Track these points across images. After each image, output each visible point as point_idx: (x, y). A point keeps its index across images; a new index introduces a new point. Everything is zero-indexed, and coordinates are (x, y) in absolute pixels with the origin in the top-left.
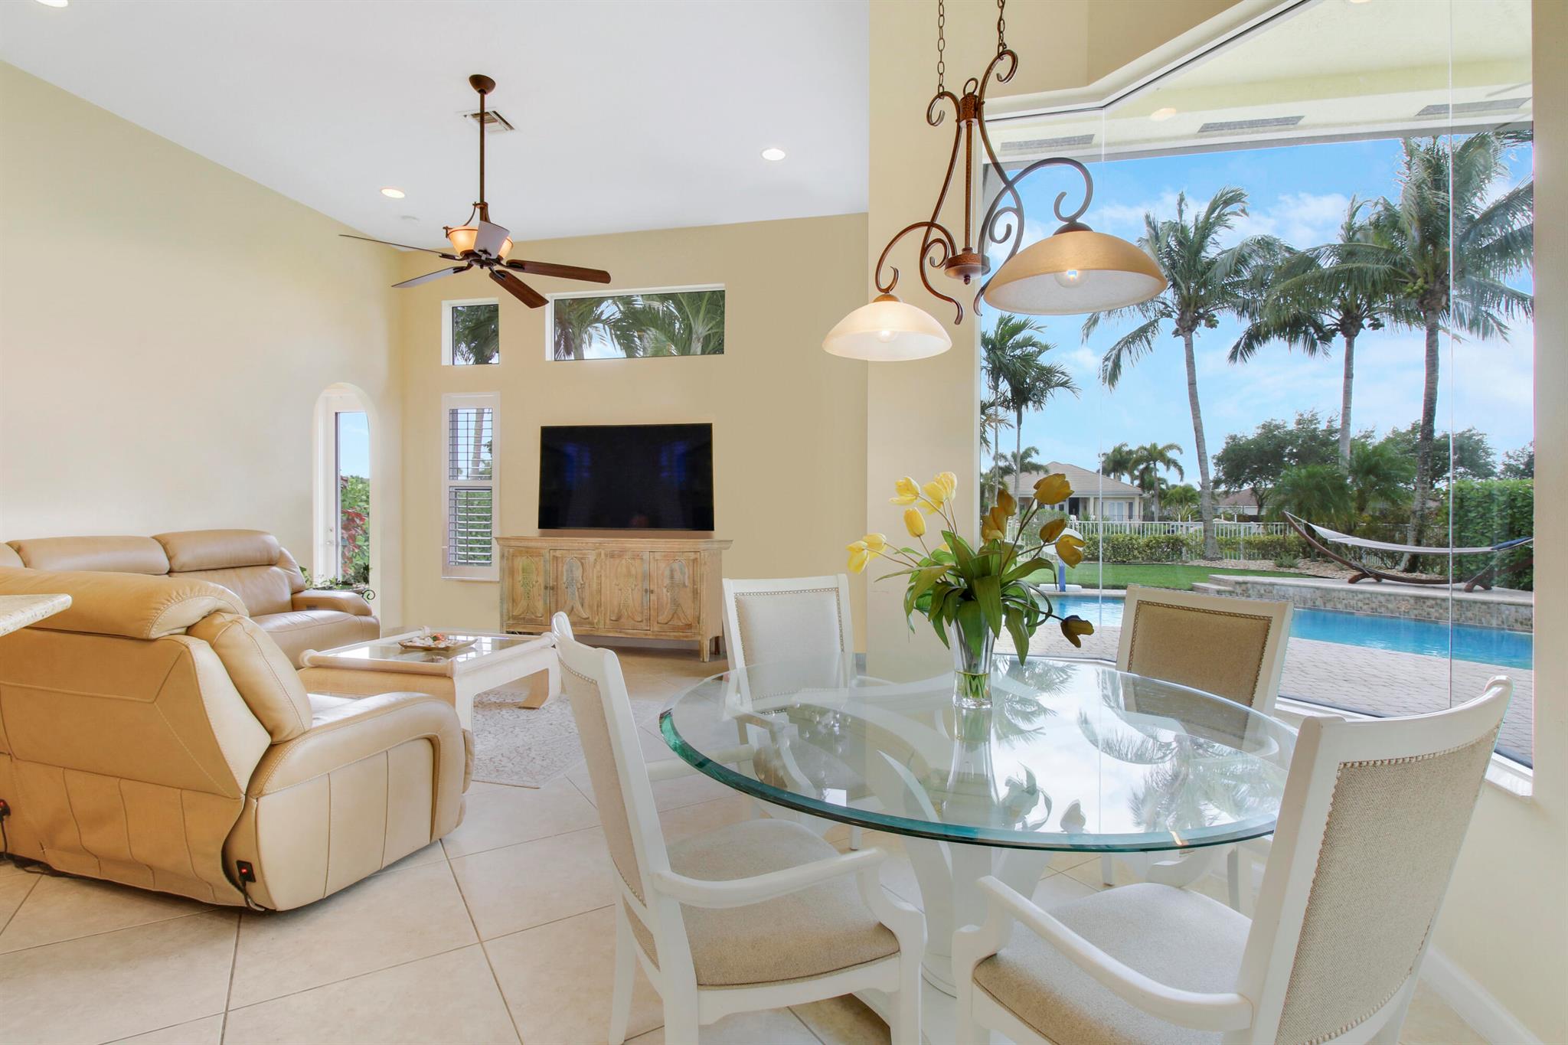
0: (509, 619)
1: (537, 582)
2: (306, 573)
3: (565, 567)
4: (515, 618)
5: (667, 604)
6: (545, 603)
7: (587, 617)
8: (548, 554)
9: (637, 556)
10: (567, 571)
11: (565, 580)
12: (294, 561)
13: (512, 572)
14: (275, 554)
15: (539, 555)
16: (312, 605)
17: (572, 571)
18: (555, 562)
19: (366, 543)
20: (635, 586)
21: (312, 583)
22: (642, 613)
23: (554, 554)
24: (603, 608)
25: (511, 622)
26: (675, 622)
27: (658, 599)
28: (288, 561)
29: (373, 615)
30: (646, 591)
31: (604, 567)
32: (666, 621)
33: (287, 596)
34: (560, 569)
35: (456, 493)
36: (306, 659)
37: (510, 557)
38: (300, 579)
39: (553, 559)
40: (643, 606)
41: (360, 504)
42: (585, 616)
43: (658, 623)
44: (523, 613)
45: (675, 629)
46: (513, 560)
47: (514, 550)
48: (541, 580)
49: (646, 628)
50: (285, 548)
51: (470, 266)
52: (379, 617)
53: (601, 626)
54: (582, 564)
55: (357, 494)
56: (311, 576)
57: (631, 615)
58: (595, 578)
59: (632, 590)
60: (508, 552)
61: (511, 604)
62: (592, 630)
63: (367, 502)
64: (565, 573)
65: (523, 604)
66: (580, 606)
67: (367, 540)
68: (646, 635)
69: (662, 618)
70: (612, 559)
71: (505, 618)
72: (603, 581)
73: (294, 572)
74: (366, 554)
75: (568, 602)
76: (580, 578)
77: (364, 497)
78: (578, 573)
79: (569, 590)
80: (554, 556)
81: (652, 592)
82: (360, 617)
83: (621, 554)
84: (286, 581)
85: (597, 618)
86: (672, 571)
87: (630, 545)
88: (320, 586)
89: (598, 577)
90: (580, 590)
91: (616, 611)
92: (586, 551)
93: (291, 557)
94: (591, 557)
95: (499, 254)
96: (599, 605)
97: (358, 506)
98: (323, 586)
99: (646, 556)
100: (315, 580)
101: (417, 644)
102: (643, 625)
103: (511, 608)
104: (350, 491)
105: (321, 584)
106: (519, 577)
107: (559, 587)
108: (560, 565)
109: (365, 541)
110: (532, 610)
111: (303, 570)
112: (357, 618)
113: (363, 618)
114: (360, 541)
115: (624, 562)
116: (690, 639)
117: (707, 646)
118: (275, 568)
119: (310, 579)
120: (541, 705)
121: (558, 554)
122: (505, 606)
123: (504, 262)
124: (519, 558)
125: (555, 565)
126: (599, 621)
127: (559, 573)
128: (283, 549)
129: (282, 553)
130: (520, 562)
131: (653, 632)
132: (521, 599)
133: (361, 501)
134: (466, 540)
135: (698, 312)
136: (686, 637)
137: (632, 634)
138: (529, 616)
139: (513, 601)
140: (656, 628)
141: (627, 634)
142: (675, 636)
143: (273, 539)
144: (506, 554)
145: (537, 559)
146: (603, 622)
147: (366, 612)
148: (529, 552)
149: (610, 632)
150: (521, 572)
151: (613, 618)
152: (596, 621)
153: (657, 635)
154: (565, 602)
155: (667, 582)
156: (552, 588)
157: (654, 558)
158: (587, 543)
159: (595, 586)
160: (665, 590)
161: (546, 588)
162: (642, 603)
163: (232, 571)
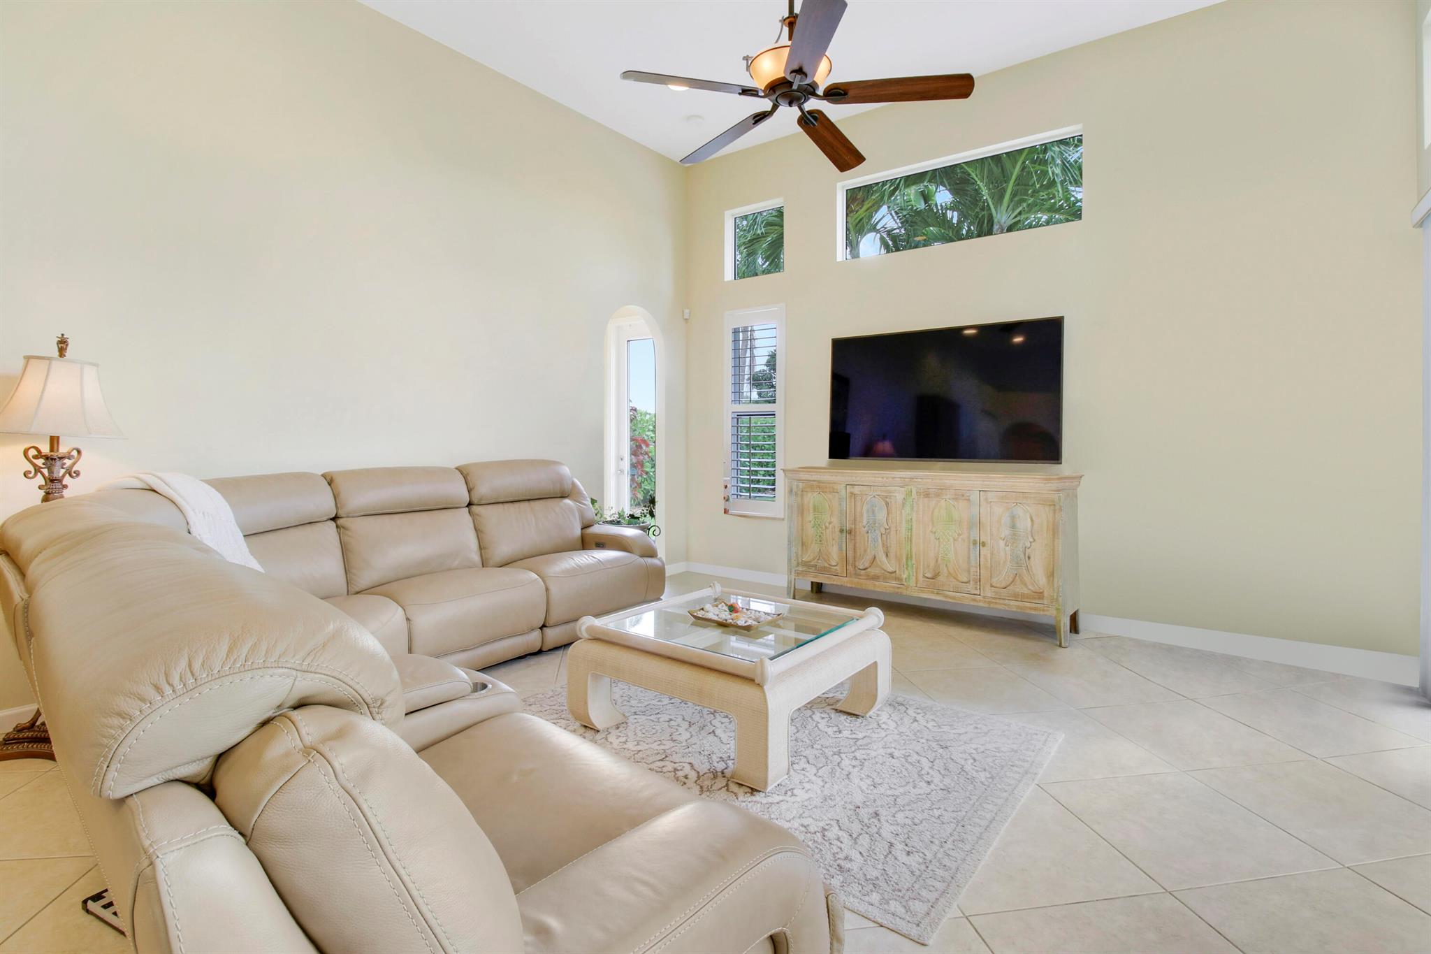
0: (798, 565)
1: (830, 523)
2: (597, 505)
3: (865, 508)
4: (805, 564)
5: (1004, 562)
6: (840, 549)
7: (893, 570)
8: (844, 491)
9: (961, 496)
10: (868, 511)
11: (865, 522)
12: (585, 493)
13: (802, 511)
14: (567, 486)
15: (834, 491)
16: (601, 543)
17: (873, 512)
18: (853, 500)
19: (653, 470)
20: (959, 535)
21: (602, 516)
22: (969, 571)
23: (852, 490)
24: (914, 562)
25: (800, 569)
26: (1019, 588)
27: (992, 554)
28: (579, 493)
29: (659, 557)
30: (975, 543)
31: (915, 509)
32: (1003, 585)
33: (578, 532)
34: (858, 509)
35: (738, 419)
36: (583, 628)
37: (799, 493)
38: (590, 511)
39: (851, 497)
40: (969, 562)
41: (647, 433)
42: (891, 569)
43: (992, 586)
44: (814, 559)
45: (1016, 597)
46: (802, 496)
47: (804, 484)
48: (835, 521)
49: (975, 592)
50: (578, 479)
51: (775, 107)
52: (664, 559)
53: (912, 583)
54: (887, 504)
55: (645, 424)
56: (602, 509)
57: (952, 571)
58: (904, 522)
59: (955, 540)
60: (797, 486)
61: (800, 548)
62: (898, 588)
63: (654, 431)
64: (865, 515)
65: (815, 547)
66: (884, 556)
67: (654, 466)
68: (974, 600)
69: (999, 580)
70: (926, 499)
71: (794, 563)
72: (914, 527)
73: (585, 505)
74: (653, 480)
75: (869, 550)
76: (885, 523)
77: (651, 427)
78: (881, 515)
79: (870, 535)
80: (852, 493)
81: (984, 544)
82: (646, 559)
83: (940, 491)
84: (577, 515)
85: (906, 572)
86: (1013, 518)
87: (952, 482)
88: (609, 519)
89: (907, 522)
90: (884, 536)
91: (932, 564)
92: (894, 488)
93: (582, 488)
94: (899, 495)
95: (815, 79)
96: (909, 557)
97: (646, 435)
98: (612, 519)
99: (975, 496)
100: (605, 512)
101: (711, 616)
102: (971, 587)
103: (800, 553)
104: (640, 421)
105: (610, 516)
106: (810, 517)
107: (857, 530)
108: (859, 504)
109: (652, 467)
110: (825, 557)
111: (593, 501)
112: (642, 560)
113: (649, 560)
114: (648, 467)
115: (943, 503)
116: (1041, 613)
117: (1065, 623)
118: (567, 501)
119: (601, 512)
120: (867, 712)
121: (856, 490)
122: (794, 550)
123: (820, 92)
124: (810, 494)
125: (853, 504)
126: (909, 576)
127: (858, 514)
128: (576, 481)
129: (574, 484)
130: (812, 498)
131: (984, 597)
132: (812, 543)
133: (649, 430)
134: (749, 471)
135: (1001, 197)
136: (1035, 609)
137: (954, 598)
138: (821, 563)
139: (803, 544)
140: (989, 592)
141: (946, 596)
142: (1018, 607)
143: (566, 470)
144: (795, 490)
145: (830, 496)
146: (914, 578)
147: (651, 553)
148: (820, 487)
149: (923, 591)
150: (811, 511)
151: (929, 575)
152: (904, 576)
153: (989, 602)
154: (865, 551)
155: (1006, 532)
156: (850, 532)
157: (986, 499)
158: (893, 478)
159: (903, 532)
160: (1002, 543)
161: (842, 531)
162: (969, 558)
163: (526, 504)
